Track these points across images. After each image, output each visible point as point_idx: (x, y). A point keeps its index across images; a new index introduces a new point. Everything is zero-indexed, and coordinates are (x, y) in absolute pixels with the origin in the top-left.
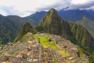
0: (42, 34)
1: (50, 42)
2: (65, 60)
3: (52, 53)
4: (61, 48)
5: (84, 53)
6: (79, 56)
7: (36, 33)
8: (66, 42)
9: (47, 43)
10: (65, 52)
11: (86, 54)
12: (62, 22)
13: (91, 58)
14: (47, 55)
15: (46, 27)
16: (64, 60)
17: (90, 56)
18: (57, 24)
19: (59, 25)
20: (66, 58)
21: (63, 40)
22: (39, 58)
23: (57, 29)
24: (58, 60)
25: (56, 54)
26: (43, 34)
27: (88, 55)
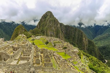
0: (37, 37)
1: (47, 44)
2: (66, 62)
3: (50, 54)
4: (60, 50)
5: (84, 55)
6: (80, 58)
7: (31, 36)
8: (65, 43)
9: (44, 45)
10: (65, 54)
11: (86, 55)
12: (59, 26)
13: (92, 59)
14: (43, 56)
15: (42, 31)
16: (64, 62)
17: (90, 58)
18: (55, 28)
19: (56, 28)
20: (67, 60)
21: (62, 42)
22: (29, 58)
23: (55, 33)
24: (58, 62)
25: (54, 55)
26: (39, 37)
27: (88, 57)
